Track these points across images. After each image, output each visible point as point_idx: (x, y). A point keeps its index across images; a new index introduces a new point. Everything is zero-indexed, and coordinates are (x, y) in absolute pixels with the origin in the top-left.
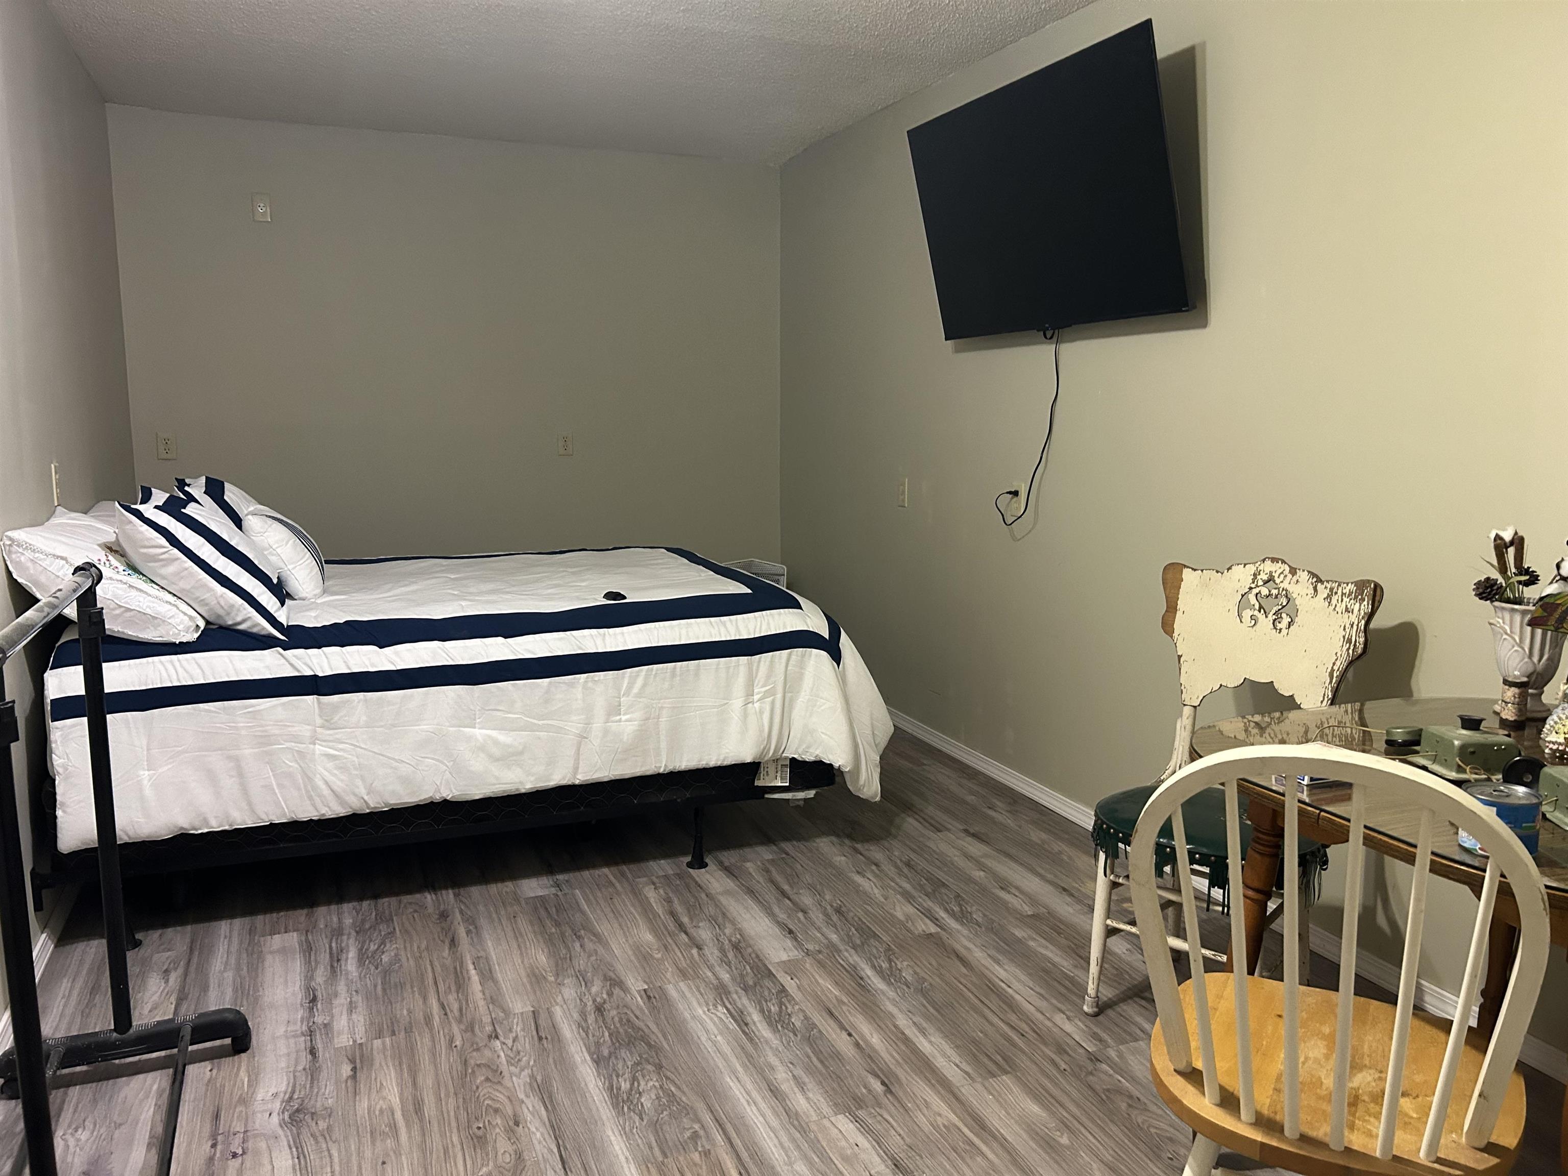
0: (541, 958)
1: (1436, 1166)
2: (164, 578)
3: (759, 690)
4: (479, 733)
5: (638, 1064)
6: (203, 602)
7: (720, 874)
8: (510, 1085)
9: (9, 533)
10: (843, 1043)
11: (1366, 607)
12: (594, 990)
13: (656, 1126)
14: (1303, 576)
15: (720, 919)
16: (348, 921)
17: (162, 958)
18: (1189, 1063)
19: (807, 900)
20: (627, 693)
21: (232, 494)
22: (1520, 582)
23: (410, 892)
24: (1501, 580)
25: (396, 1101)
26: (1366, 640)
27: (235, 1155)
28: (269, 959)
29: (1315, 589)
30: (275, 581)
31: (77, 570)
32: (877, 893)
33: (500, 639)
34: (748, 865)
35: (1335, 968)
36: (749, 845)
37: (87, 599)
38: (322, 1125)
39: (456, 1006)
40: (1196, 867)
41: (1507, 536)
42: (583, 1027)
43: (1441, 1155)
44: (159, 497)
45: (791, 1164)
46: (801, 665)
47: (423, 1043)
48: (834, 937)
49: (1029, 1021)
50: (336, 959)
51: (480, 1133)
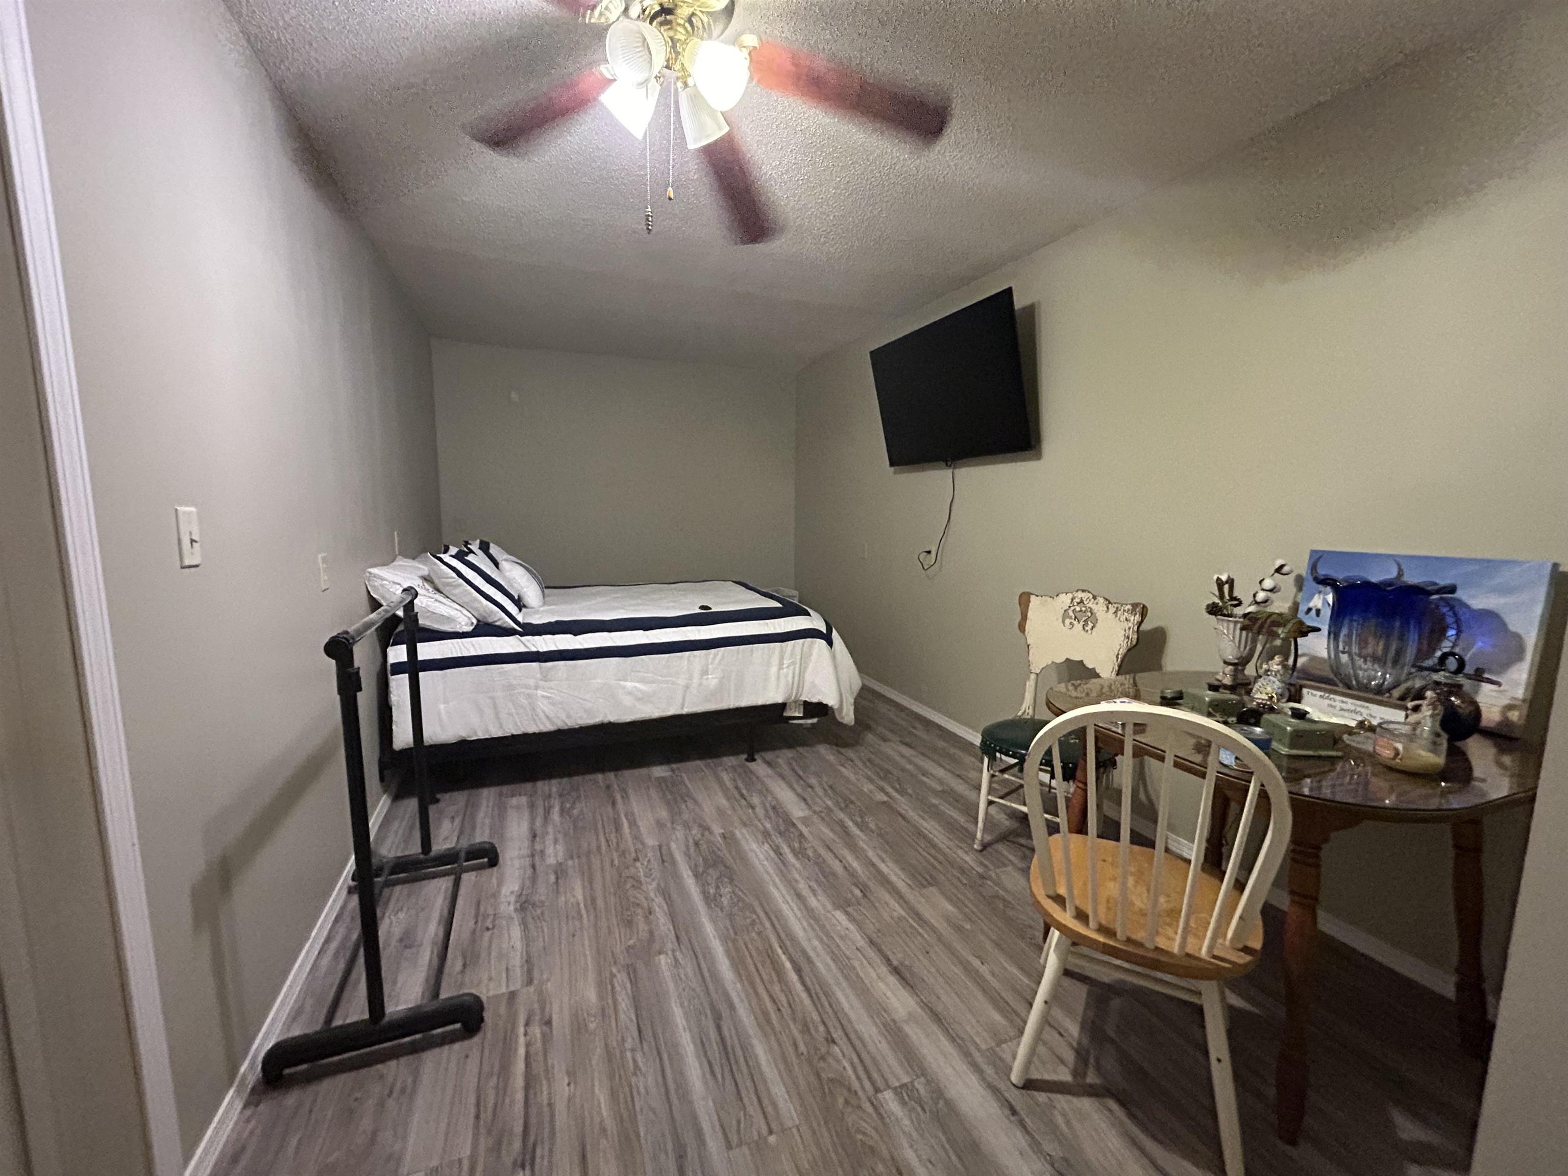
0: (664, 814)
1: (1213, 960)
2: (455, 595)
3: (786, 662)
4: (629, 684)
5: (718, 878)
6: (477, 610)
7: (764, 766)
8: (645, 889)
9: (369, 570)
10: (837, 867)
11: (1138, 618)
12: (694, 832)
13: (731, 916)
14: (1101, 600)
15: (765, 792)
16: (554, 790)
17: (452, 809)
18: (1055, 891)
19: (813, 781)
20: (712, 663)
21: (494, 550)
22: (1231, 605)
23: (590, 773)
24: (1221, 604)
25: (580, 898)
26: (1138, 639)
27: (488, 929)
28: (510, 810)
29: (1108, 608)
30: (516, 597)
31: (405, 590)
32: (852, 777)
33: (641, 632)
34: (779, 760)
35: (1118, 825)
36: (781, 748)
37: (409, 607)
38: (539, 911)
39: (615, 840)
40: (1042, 767)
41: (1224, 578)
42: (687, 855)
43: (1216, 953)
44: (453, 550)
45: (809, 940)
46: (811, 646)
47: (596, 862)
48: (829, 803)
49: (944, 855)
50: (548, 811)
51: (629, 918)
